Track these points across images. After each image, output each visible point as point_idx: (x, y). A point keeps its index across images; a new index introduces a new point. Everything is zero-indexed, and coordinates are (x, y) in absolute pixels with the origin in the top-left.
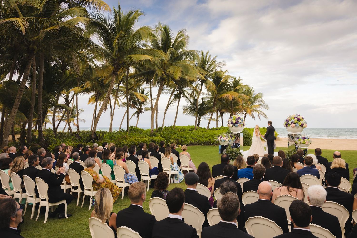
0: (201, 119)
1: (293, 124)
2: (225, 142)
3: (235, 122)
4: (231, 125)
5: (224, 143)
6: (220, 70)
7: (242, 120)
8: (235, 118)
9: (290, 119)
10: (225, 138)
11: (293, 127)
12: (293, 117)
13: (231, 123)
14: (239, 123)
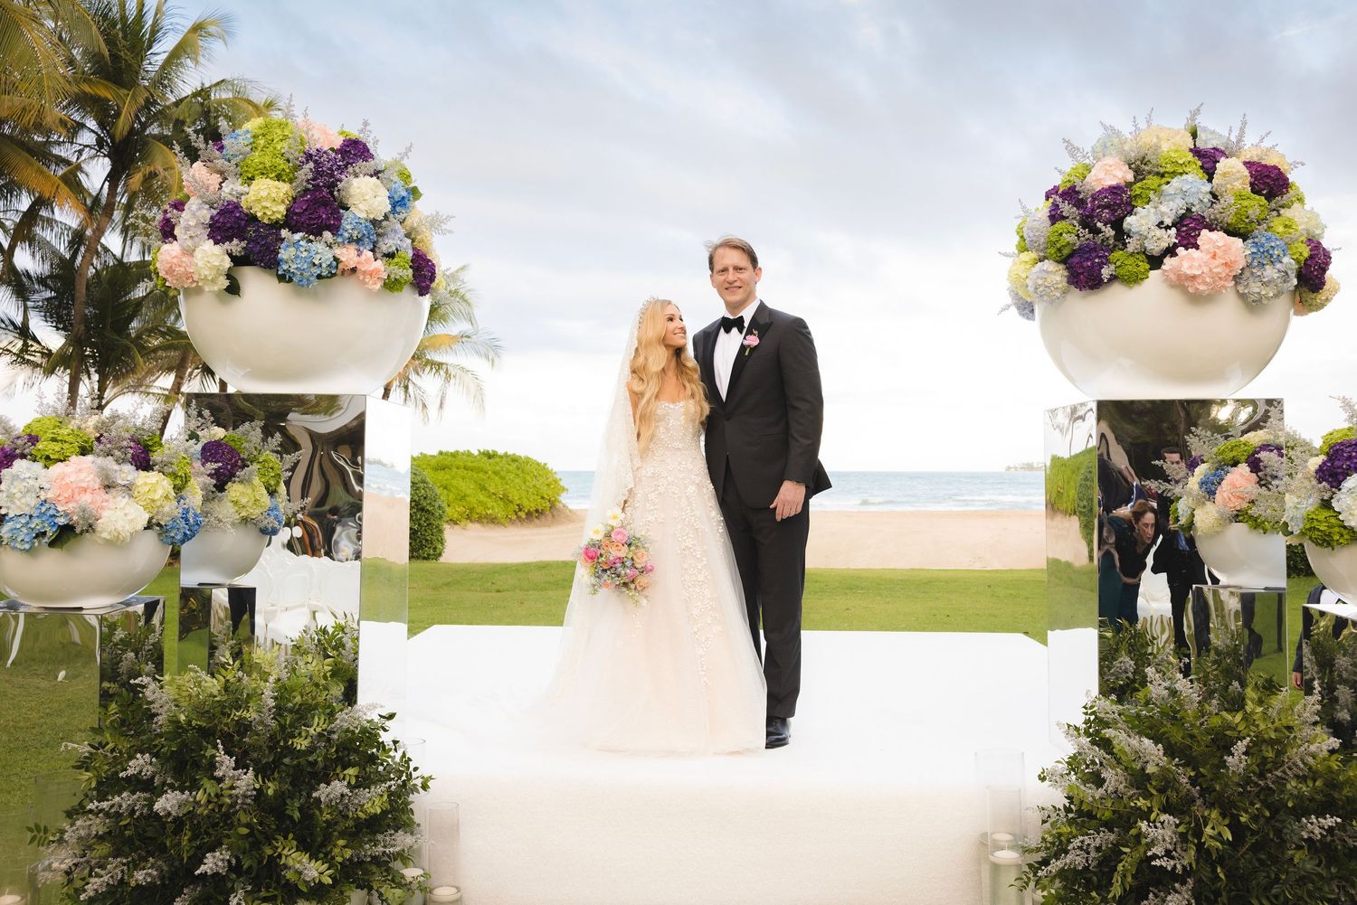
1: (1206, 235)
3: (278, 211)
4: (211, 256)
7: (403, 198)
8: (282, 147)
9: (1130, 177)
10: (82, 481)
11: (1193, 294)
12: (1175, 144)
13: (206, 214)
14: (349, 227)
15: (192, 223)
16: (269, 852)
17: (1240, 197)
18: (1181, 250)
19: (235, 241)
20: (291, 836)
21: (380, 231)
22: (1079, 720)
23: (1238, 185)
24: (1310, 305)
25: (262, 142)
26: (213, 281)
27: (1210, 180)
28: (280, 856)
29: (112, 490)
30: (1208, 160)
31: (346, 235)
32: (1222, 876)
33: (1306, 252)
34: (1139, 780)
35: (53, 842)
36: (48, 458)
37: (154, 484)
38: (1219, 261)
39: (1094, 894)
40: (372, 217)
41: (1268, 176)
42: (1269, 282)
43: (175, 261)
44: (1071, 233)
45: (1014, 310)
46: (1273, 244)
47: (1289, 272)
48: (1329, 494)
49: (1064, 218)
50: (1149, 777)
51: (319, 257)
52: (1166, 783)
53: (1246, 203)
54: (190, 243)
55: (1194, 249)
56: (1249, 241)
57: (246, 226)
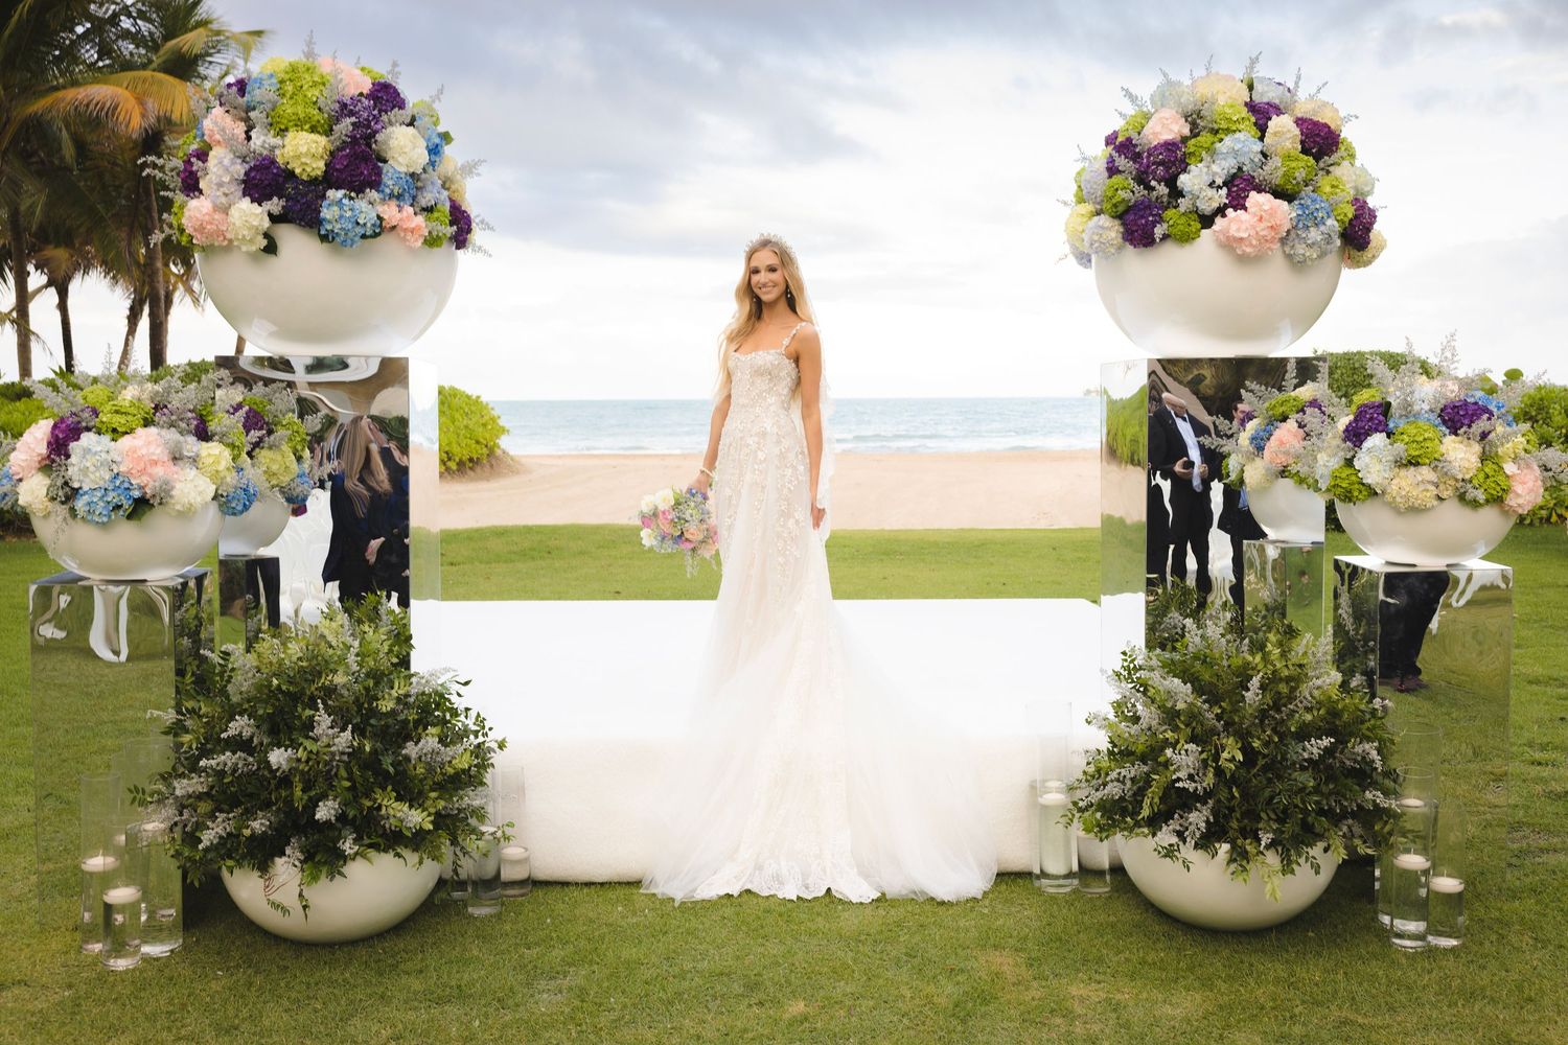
1: (1256, 199)
2: (157, 520)
3: (318, 167)
4: (249, 215)
5: (126, 538)
7: (437, 146)
8: (313, 94)
9: (1186, 131)
10: (153, 454)
12: (1228, 99)
13: (240, 170)
14: (390, 183)
15: (226, 179)
16: (368, 803)
17: (1288, 157)
18: (1230, 211)
19: (275, 199)
20: (390, 788)
21: (419, 184)
22: (1117, 664)
23: (1288, 144)
24: (1358, 262)
25: (289, 88)
26: (251, 241)
27: (1262, 139)
28: (379, 808)
29: (180, 462)
30: (1261, 114)
31: (388, 191)
32: (1236, 794)
33: (1350, 212)
34: (1170, 716)
35: (151, 803)
36: (114, 430)
37: (214, 453)
38: (1264, 224)
39: (1128, 819)
40: (411, 170)
41: (1318, 135)
42: (1313, 244)
43: (207, 218)
44: (1127, 190)
45: (1072, 260)
46: (1318, 206)
47: (1332, 234)
48: (1352, 453)
49: (1120, 172)
50: (1178, 713)
51: (363, 216)
52: (1193, 716)
53: (1294, 164)
54: (224, 200)
55: (1243, 211)
56: (1296, 202)
57: (284, 182)
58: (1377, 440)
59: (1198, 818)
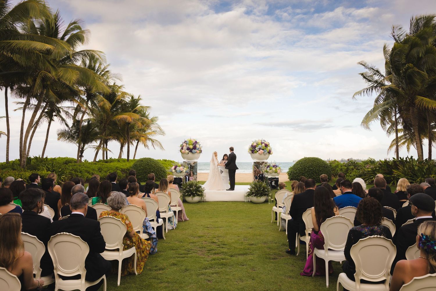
0: (85, 148)
1: (261, 150)
2: (182, 173)
3: (192, 148)
4: (187, 151)
5: (180, 174)
6: (114, 84)
7: (200, 145)
8: (191, 142)
9: (256, 144)
11: (260, 154)
12: (260, 142)
13: (186, 148)
18: (259, 151)
24: (271, 154)
27: (262, 145)
28: (197, 193)
33: (269, 151)
34: (253, 188)
37: (185, 168)
38: (262, 152)
40: (198, 148)
41: (266, 145)
42: (265, 153)
44: (252, 149)
47: (267, 152)
49: (252, 147)
51: (195, 151)
53: (264, 147)
56: (264, 150)
57: (190, 149)
58: (268, 168)
59: (254, 194)
